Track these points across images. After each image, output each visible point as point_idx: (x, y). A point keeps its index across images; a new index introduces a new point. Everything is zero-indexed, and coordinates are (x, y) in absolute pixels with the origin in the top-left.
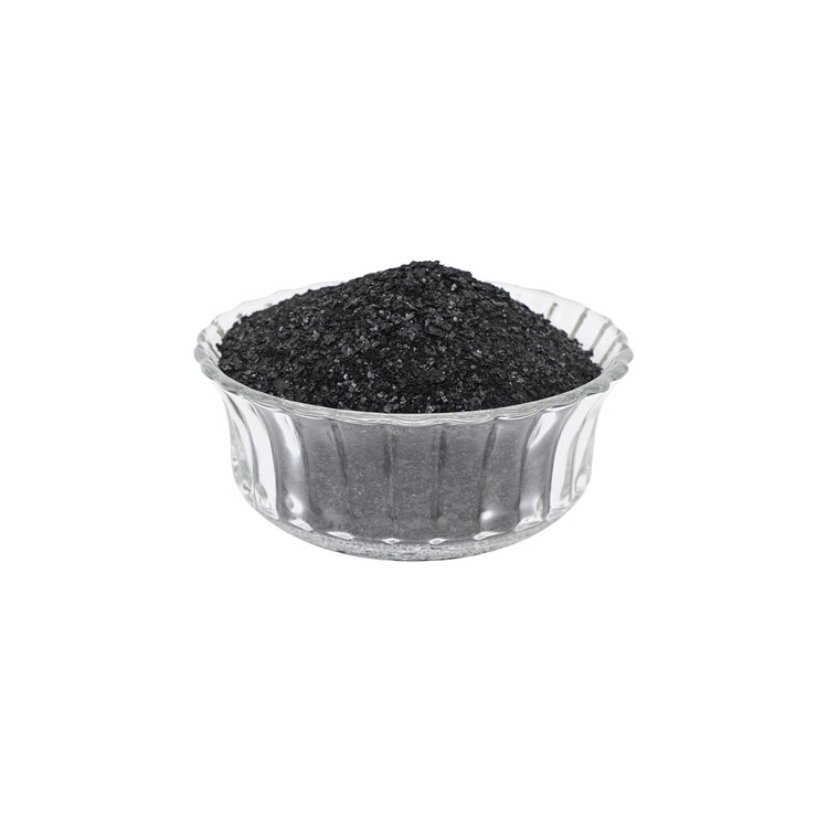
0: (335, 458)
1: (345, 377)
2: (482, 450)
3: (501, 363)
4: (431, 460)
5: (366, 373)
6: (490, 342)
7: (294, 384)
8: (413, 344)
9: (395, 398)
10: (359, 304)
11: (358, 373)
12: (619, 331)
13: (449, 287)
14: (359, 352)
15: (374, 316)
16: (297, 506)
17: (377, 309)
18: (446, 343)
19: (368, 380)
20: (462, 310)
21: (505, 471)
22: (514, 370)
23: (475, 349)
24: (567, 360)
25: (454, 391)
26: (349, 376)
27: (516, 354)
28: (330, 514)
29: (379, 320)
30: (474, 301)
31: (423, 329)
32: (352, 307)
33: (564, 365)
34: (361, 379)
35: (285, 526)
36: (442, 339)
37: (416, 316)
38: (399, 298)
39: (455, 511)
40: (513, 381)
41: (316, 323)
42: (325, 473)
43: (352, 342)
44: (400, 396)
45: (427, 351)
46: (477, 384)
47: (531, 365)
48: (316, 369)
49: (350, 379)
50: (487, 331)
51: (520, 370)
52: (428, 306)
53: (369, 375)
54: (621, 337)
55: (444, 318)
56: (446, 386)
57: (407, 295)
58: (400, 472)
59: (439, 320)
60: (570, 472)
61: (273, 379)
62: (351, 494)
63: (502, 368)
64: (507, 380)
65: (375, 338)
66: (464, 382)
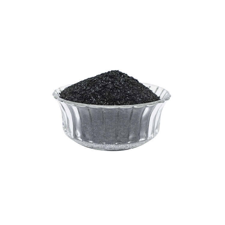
0: (89, 119)
1: (92, 97)
2: (129, 117)
3: (135, 95)
4: (115, 120)
5: (98, 96)
6: (132, 90)
7: (78, 100)
8: (111, 89)
9: (106, 103)
10: (97, 80)
11: (95, 96)
12: (167, 91)
13: (121, 76)
14: (96, 91)
15: (101, 82)
16: (79, 134)
17: (101, 81)
18: (120, 89)
19: (98, 98)
20: (124, 82)
21: (136, 124)
22: (138, 97)
23: (128, 91)
24: (153, 96)
25: (122, 101)
26: (93, 97)
27: (139, 93)
28: (88, 136)
29: (102, 83)
30: (128, 80)
31: (114, 86)
32: (95, 81)
33: (152, 97)
34: (96, 98)
35: (76, 140)
36: (119, 88)
37: (112, 83)
38: (107, 78)
39: (122, 135)
40: (138, 100)
41: (85, 85)
42: (86, 124)
43: (94, 89)
44: (107, 102)
45: (115, 91)
46: (128, 100)
47: (143, 96)
48: (84, 96)
49: (93, 98)
50: (131, 87)
51: (140, 97)
52: (115, 80)
53: (99, 97)
54: (167, 92)
55: (119, 83)
56: (119, 100)
57: (109, 78)
58: (107, 123)
59: (118, 84)
60: (154, 127)
61: (73, 99)
62: (93, 130)
63: (135, 96)
64: (136, 99)
65: (101, 88)
66: (125, 99)
